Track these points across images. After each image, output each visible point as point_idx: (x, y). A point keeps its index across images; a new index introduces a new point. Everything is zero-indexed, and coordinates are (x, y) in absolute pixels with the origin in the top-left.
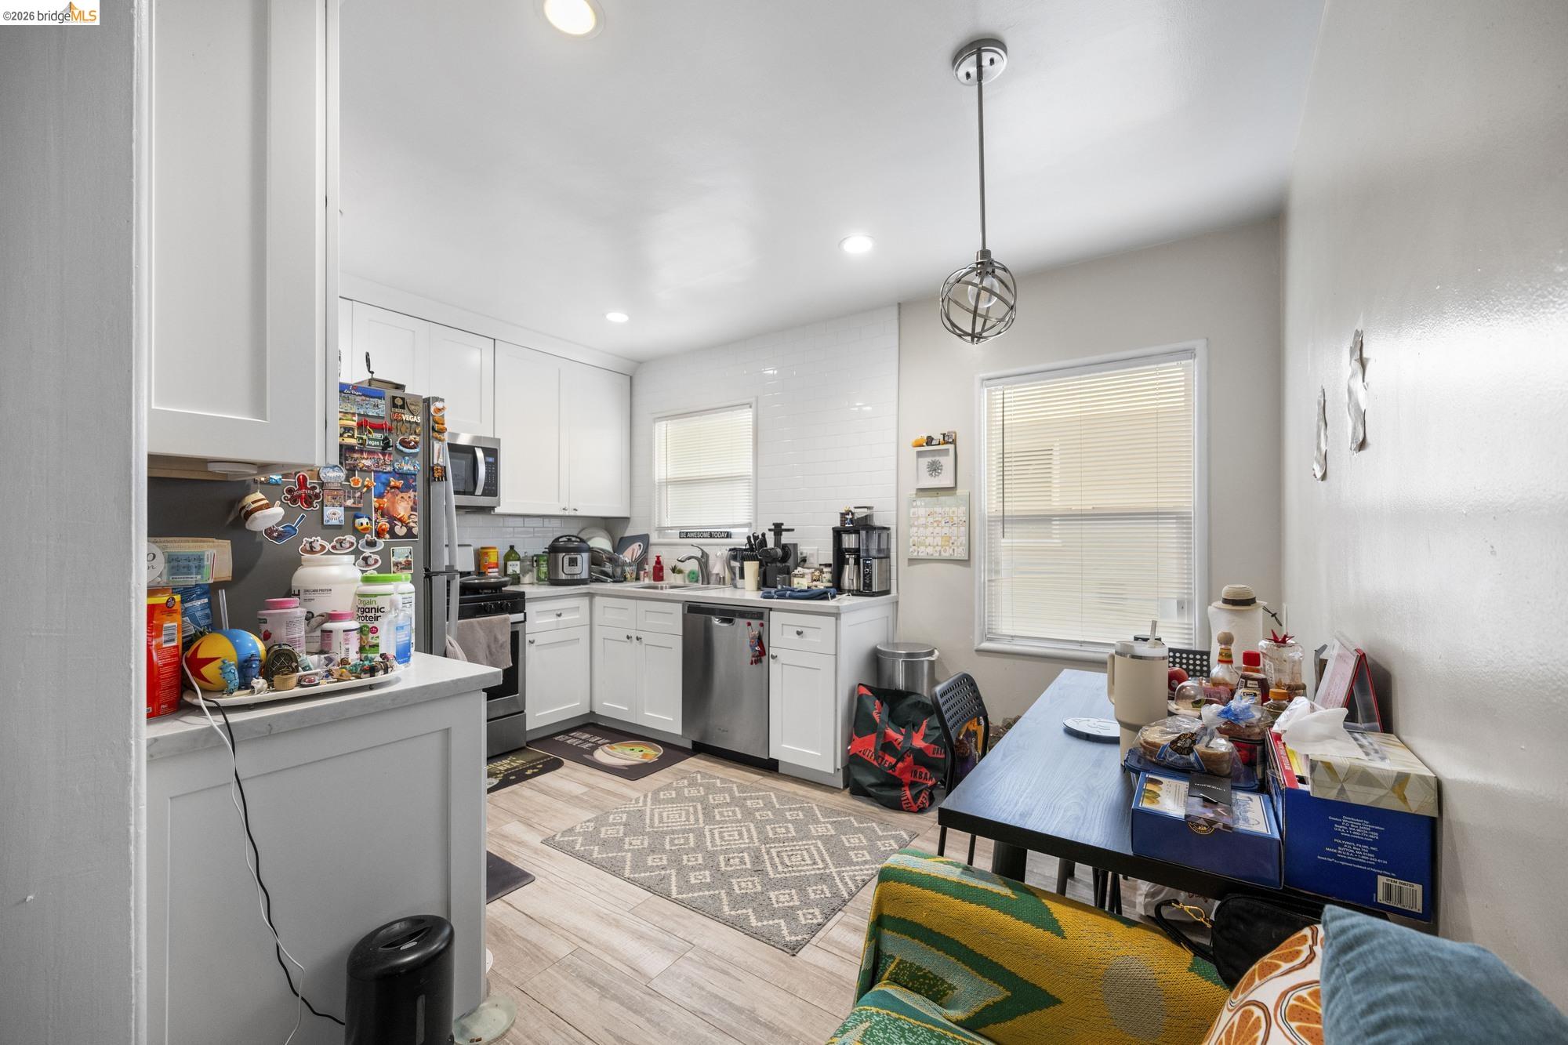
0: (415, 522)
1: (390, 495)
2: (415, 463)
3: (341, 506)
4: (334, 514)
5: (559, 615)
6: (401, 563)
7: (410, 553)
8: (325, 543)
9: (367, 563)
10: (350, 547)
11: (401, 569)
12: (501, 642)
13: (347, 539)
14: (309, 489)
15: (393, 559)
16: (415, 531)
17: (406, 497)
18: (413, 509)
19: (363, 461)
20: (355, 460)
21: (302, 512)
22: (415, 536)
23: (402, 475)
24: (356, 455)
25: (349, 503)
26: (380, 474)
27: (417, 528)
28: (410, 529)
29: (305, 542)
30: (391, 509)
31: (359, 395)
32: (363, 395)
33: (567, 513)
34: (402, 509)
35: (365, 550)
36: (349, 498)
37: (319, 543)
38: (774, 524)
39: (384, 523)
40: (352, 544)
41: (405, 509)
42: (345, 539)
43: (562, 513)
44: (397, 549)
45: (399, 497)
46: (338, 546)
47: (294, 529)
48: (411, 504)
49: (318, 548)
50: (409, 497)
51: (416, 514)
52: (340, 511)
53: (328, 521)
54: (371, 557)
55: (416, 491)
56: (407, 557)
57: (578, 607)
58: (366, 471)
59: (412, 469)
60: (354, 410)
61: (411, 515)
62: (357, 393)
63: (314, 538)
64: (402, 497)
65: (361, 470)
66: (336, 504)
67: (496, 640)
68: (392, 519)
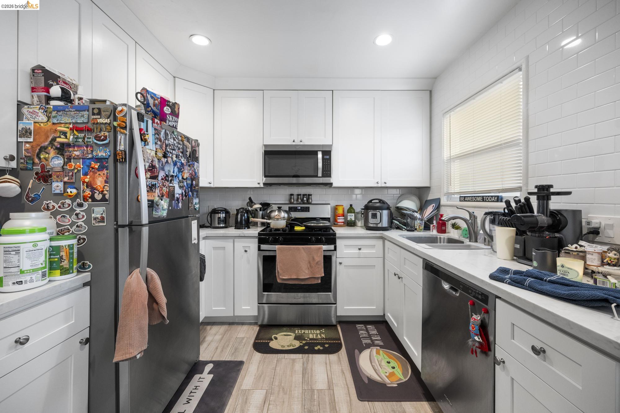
0: (107, 191)
1: (91, 173)
2: (106, 150)
3: (61, 182)
4: (58, 186)
5: (360, 249)
6: (98, 218)
7: (104, 211)
8: (55, 204)
9: (78, 217)
10: (68, 207)
11: (98, 222)
12: (317, 261)
13: (67, 202)
14: (46, 172)
15: (93, 215)
16: (107, 197)
17: (102, 174)
18: (106, 182)
19: (75, 153)
20: (70, 152)
21: (43, 186)
22: (106, 200)
23: (98, 159)
24: (71, 149)
25: (66, 179)
26: (86, 160)
27: (108, 195)
28: (104, 195)
29: (44, 204)
30: (92, 183)
31: (74, 111)
32: (76, 110)
33: (379, 185)
34: (99, 182)
35: (77, 209)
36: (66, 176)
37: (52, 204)
38: (536, 187)
39: (88, 192)
40: (69, 205)
41: (101, 182)
42: (65, 202)
43: (376, 185)
44: (96, 209)
45: (97, 174)
46: (62, 206)
47: (39, 195)
48: (105, 178)
49: (51, 207)
50: (104, 174)
51: (108, 185)
52: (61, 185)
53: (54, 191)
54: (80, 213)
55: (108, 170)
56: (102, 214)
57: (375, 245)
58: (77, 158)
59: (104, 155)
60: (70, 121)
61: (105, 186)
62: (73, 110)
63: (49, 201)
64: (99, 174)
65: (74, 158)
66: (59, 180)
67: (313, 259)
68: (93, 189)
